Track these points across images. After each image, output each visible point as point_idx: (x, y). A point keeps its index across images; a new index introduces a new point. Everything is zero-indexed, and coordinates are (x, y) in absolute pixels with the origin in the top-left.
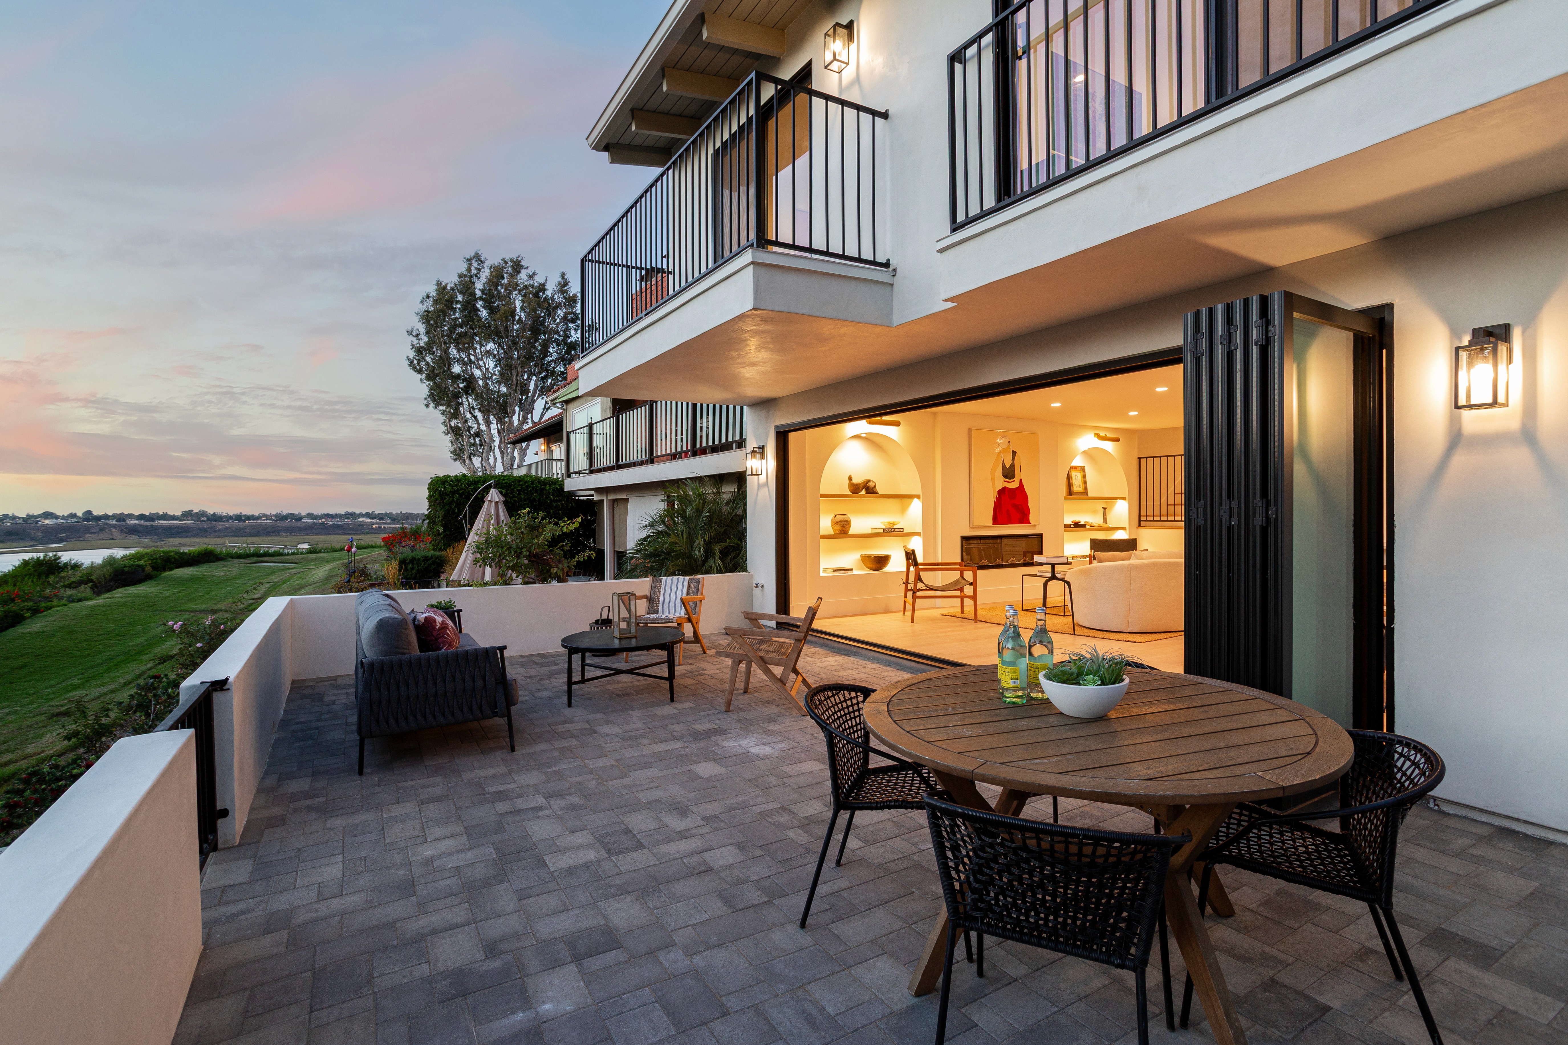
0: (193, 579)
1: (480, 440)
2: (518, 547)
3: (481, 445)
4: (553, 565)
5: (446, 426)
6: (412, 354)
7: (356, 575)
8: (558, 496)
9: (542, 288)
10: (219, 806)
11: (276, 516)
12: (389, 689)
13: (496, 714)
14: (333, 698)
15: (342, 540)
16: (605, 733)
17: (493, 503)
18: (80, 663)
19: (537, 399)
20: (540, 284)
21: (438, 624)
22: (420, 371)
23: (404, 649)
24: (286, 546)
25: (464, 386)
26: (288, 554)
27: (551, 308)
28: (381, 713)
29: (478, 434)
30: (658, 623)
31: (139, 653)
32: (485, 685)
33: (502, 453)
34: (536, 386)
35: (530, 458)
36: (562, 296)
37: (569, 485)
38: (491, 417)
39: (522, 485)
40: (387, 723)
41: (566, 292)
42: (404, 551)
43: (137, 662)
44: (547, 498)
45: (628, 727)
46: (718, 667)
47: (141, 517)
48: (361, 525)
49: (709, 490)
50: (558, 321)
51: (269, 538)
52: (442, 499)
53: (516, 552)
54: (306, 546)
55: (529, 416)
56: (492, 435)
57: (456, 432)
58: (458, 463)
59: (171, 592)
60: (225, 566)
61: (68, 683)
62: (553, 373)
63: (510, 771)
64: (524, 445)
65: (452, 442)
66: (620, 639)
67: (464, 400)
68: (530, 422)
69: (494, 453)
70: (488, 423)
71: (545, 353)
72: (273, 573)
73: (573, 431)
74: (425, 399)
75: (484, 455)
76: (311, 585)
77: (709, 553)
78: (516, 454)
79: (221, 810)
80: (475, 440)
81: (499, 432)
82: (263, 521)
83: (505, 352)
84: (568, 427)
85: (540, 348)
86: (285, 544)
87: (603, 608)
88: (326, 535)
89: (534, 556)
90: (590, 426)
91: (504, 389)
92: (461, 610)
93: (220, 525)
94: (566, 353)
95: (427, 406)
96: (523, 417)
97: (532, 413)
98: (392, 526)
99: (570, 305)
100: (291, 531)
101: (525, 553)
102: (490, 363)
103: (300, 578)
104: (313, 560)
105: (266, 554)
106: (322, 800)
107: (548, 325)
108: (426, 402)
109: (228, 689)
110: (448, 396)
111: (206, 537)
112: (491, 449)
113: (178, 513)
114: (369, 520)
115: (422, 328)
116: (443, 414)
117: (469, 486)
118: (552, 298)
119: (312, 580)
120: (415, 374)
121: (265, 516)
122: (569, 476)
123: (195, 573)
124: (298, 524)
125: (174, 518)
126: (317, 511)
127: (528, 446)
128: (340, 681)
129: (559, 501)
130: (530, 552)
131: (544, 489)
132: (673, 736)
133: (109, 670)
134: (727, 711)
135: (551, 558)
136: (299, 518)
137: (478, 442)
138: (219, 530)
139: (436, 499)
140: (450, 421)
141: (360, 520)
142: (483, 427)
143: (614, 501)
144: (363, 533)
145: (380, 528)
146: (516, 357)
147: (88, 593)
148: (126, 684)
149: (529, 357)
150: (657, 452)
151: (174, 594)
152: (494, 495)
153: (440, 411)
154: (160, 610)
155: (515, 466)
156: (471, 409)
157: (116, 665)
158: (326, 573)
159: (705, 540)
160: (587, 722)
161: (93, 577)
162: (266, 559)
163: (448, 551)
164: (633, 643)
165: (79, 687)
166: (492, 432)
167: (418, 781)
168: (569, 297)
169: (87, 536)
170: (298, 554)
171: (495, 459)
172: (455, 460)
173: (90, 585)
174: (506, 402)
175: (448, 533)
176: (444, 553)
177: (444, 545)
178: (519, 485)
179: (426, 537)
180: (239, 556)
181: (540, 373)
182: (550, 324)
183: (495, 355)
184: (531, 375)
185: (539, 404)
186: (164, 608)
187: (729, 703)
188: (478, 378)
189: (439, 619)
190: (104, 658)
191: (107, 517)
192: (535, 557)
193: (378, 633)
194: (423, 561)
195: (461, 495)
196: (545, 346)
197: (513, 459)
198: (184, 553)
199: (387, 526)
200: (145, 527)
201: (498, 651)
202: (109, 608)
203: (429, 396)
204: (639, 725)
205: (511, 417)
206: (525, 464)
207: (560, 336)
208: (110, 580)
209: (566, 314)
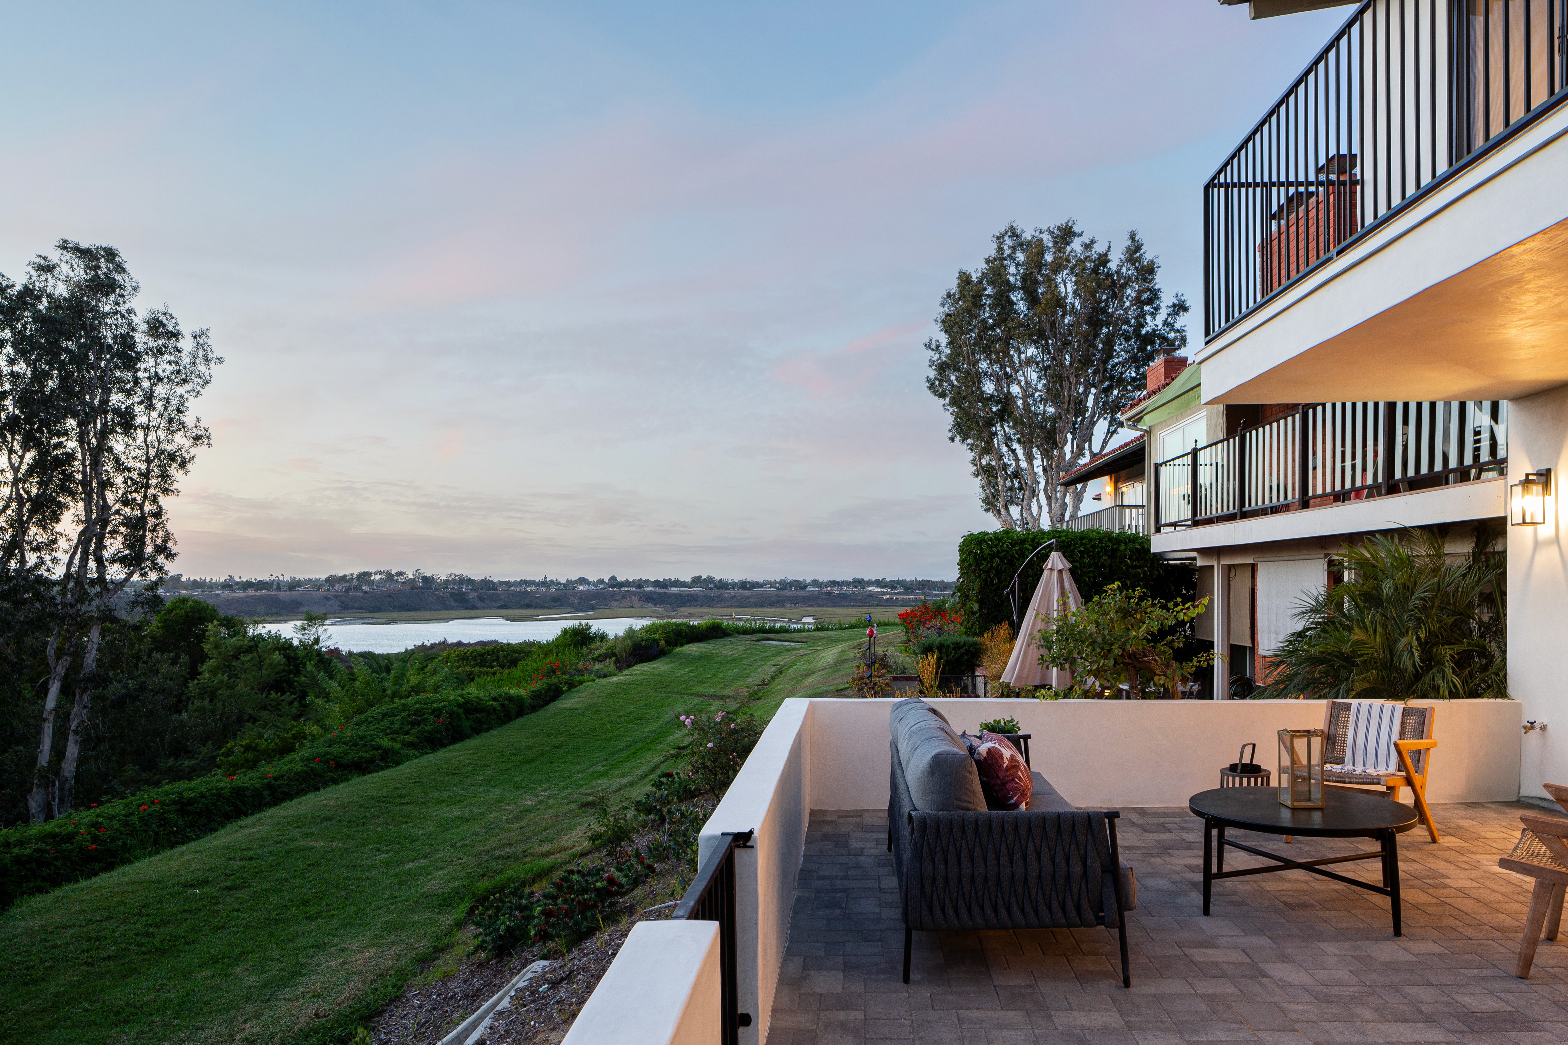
0: (702, 657)
1: (1019, 483)
2: (1104, 641)
3: (1021, 489)
4: (1158, 672)
5: (976, 465)
6: (932, 373)
7: (877, 666)
8: (1137, 559)
9: (1103, 260)
10: (741, 1010)
11: (781, 582)
12: (946, 863)
13: (1101, 921)
14: (859, 845)
15: (851, 614)
16: (1281, 980)
17: (1055, 573)
18: (605, 748)
19: (1098, 420)
20: (1100, 255)
21: (1005, 760)
22: (943, 395)
23: (966, 801)
24: (790, 620)
25: (998, 410)
26: (794, 631)
27: (1116, 287)
28: (935, 895)
29: (1016, 474)
30: (1350, 783)
31: (654, 741)
32: (1085, 872)
33: (1049, 498)
34: (1096, 401)
35: (1088, 506)
36: (1132, 267)
37: (1159, 544)
38: (1034, 450)
39: (1085, 545)
40: (943, 911)
41: (1139, 260)
42: (927, 634)
43: (652, 752)
44: (1121, 562)
45: (1323, 975)
46: (1473, 874)
47: (657, 583)
48: (871, 595)
49: (1421, 550)
50: (1128, 304)
51: (774, 610)
52: (978, 565)
53: (1102, 649)
54: (810, 620)
55: (1087, 445)
56: (1035, 474)
57: (988, 472)
58: (990, 514)
59: (682, 672)
60: (732, 643)
61: (594, 769)
62: (1120, 381)
63: (1130, 1027)
64: (1079, 486)
65: (983, 487)
66: (1294, 809)
67: (999, 428)
68: (1087, 453)
69: (1038, 499)
70: (1030, 458)
71: (1109, 352)
72: (779, 653)
73: (1165, 463)
74: (950, 431)
75: (1025, 502)
76: (819, 671)
77: (1430, 661)
78: (1068, 500)
79: (742, 1014)
80: (1012, 482)
81: (1045, 470)
82: (768, 589)
83: (1054, 358)
84: (1155, 456)
85: (1100, 346)
86: (790, 617)
87: (1244, 746)
88: (832, 606)
89: (1130, 656)
90: (1195, 453)
91: (1051, 410)
92: (1029, 737)
93: (726, 593)
94: (1139, 350)
95: (952, 439)
96: (1077, 447)
97: (1090, 441)
98: (905, 597)
99: (1145, 280)
100: (796, 601)
101: (1117, 651)
102: (1033, 375)
103: (808, 661)
104: (821, 639)
105: (772, 630)
106: (858, 1015)
107: (1114, 312)
108: (950, 435)
109: (752, 847)
110: (978, 425)
111: (713, 606)
112: (1034, 493)
113: (688, 579)
114: (879, 590)
115: (943, 339)
116: (971, 450)
117: (1013, 546)
118: (1118, 272)
119: (820, 664)
120: (936, 398)
121: (769, 582)
122: (1158, 530)
123: (704, 650)
124: (802, 593)
125: (684, 584)
126: (823, 578)
127: (1085, 487)
128: (867, 819)
129: (1140, 567)
130: (1124, 650)
131: (1117, 550)
132: (1421, 1012)
133: (628, 759)
134: (1523, 976)
135: (1155, 660)
136: (802, 586)
137: (1017, 485)
138: (726, 599)
139: (970, 565)
140: (980, 459)
141: (870, 588)
142: (1024, 465)
143: (1230, 567)
144: (872, 606)
145: (891, 598)
146: (1067, 363)
147: (612, 668)
148: (643, 777)
149: (1086, 362)
150: (1314, 486)
151: (685, 674)
152: (1056, 561)
153: (968, 444)
154: (672, 692)
155: (1067, 518)
156: (1008, 441)
157: (634, 753)
158: (835, 656)
159: (1418, 639)
160: (1244, 950)
161: (616, 651)
162: (771, 636)
163: (986, 636)
164: (1317, 820)
165: (603, 775)
166: (1036, 470)
167: (989, 1013)
168: (1144, 266)
169: (612, 603)
170: (804, 631)
171: (1040, 507)
172: (987, 510)
173: (614, 659)
174: (1053, 427)
175: (985, 611)
176: (979, 639)
177: (980, 628)
178: (1082, 544)
179: (953, 614)
180: (746, 632)
181: (1102, 382)
182: (1116, 310)
183: (1037, 364)
184: (1088, 386)
185: (1101, 427)
186: (675, 690)
187: (1527, 962)
188: (1017, 397)
189: (1007, 753)
190: (624, 744)
191: (627, 583)
192: (1130, 658)
193: (932, 775)
194: (954, 649)
195: (1002, 559)
196: (1109, 343)
197: (1064, 506)
198: (693, 627)
199: (899, 597)
200: (659, 594)
201: (1106, 820)
202: (629, 686)
203: (954, 426)
204: (1343, 974)
205: (1062, 448)
206: (1080, 514)
207: (1130, 326)
208: (630, 655)
209: (1140, 292)
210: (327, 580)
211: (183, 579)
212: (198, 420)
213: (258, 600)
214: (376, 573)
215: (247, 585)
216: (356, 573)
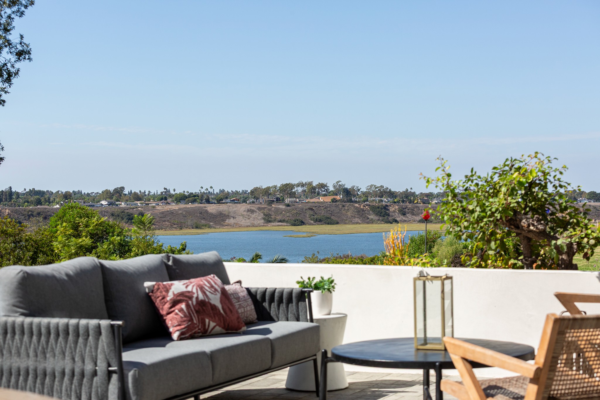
210: (252, 192)
211: (126, 192)
212: (22, 37)
213: (189, 213)
214: (298, 185)
215: (182, 198)
216: (279, 185)
